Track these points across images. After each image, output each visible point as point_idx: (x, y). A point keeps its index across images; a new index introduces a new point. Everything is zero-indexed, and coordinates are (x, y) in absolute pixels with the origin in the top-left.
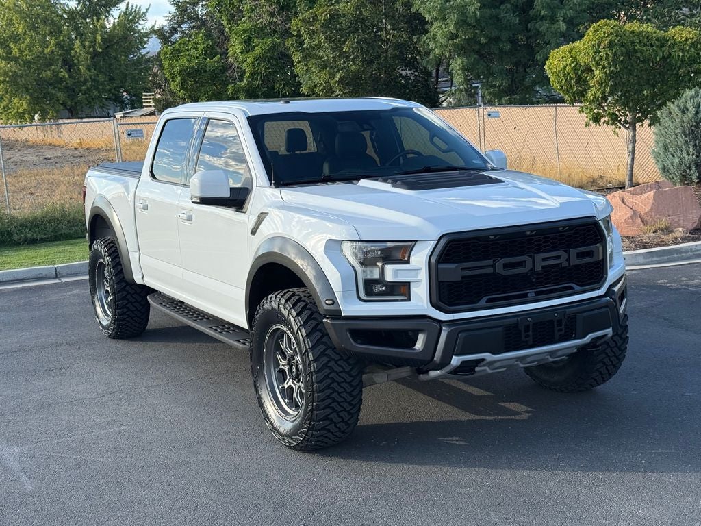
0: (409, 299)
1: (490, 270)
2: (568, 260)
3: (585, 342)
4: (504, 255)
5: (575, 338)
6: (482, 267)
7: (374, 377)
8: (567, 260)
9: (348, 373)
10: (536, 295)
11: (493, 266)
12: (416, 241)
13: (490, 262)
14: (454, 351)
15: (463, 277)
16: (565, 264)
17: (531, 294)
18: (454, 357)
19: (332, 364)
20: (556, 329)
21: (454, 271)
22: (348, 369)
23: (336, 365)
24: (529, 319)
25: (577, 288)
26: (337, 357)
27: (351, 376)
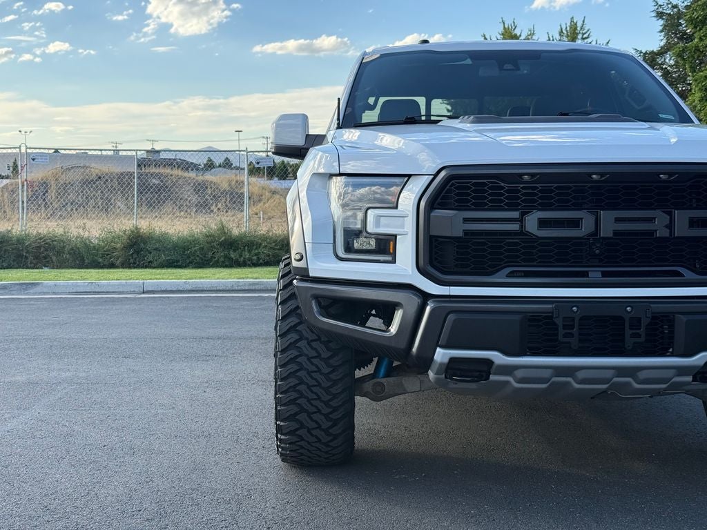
0: (394, 261)
1: (515, 227)
2: (670, 226)
3: (693, 364)
4: (544, 207)
5: (672, 355)
6: (499, 220)
7: (403, 382)
8: (666, 226)
9: (326, 360)
10: (603, 276)
11: (521, 220)
12: (409, 176)
13: (516, 214)
14: (438, 342)
15: (466, 232)
16: (662, 232)
17: (595, 274)
18: (438, 349)
19: (302, 344)
20: (628, 332)
21: (452, 222)
22: (325, 354)
23: (308, 346)
24: (574, 309)
25: (688, 275)
26: (311, 337)
27: (328, 365)
